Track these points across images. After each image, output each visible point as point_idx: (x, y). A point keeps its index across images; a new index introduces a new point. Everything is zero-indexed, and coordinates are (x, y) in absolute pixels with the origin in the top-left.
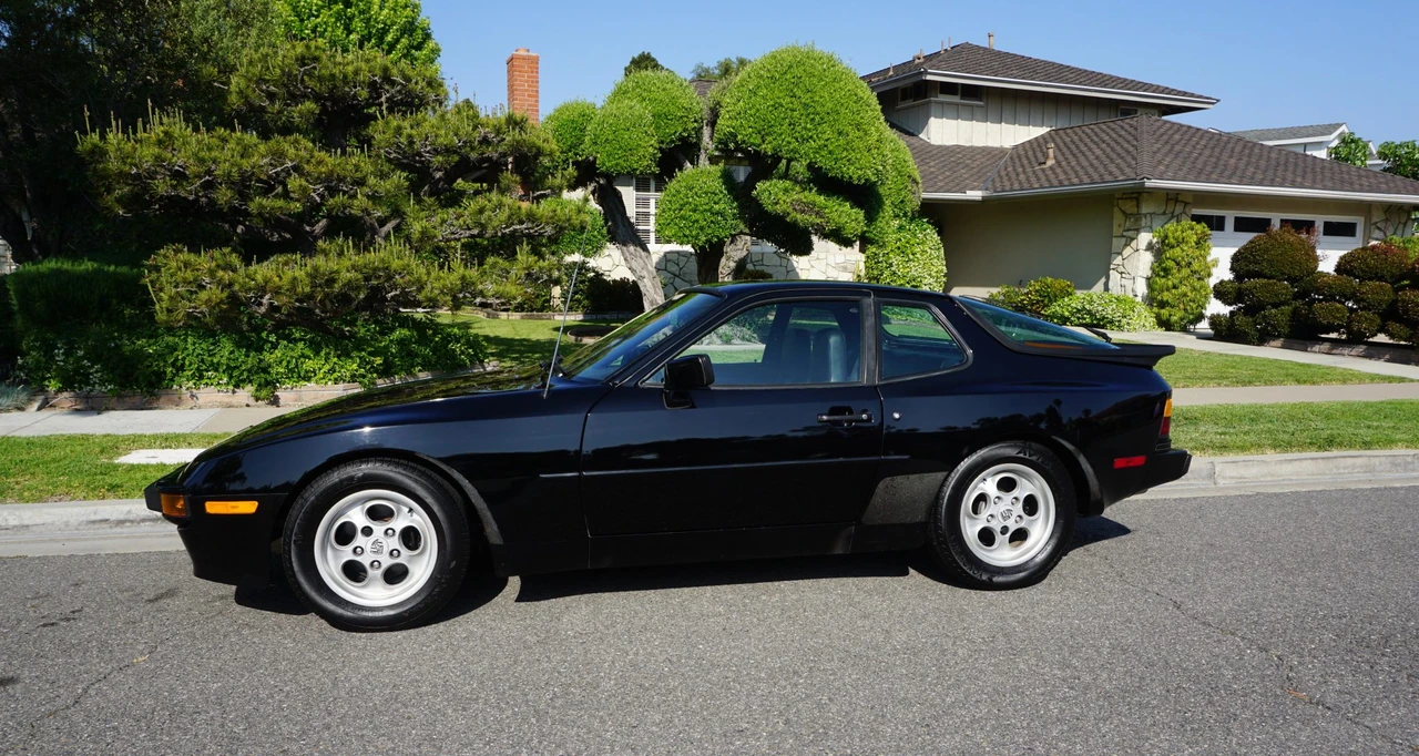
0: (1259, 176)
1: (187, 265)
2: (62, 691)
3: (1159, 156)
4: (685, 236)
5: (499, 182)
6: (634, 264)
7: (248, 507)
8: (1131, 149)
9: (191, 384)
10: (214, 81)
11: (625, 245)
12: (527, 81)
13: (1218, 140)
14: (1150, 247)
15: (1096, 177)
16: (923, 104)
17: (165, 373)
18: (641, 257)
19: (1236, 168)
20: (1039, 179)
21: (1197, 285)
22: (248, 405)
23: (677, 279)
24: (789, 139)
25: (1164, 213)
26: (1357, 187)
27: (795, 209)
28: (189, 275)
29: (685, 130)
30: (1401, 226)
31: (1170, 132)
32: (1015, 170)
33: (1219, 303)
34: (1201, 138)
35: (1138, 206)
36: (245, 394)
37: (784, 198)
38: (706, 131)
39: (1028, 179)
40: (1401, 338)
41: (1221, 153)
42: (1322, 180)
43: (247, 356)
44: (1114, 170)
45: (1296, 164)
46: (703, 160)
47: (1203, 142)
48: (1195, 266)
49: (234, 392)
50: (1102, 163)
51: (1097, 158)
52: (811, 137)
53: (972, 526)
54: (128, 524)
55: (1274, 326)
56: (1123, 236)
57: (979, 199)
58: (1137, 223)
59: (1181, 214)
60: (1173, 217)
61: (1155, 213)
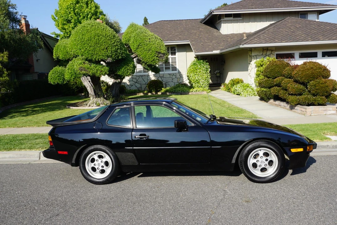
16: (220, 21)
23: (136, 83)
25: (262, 55)
35: (251, 53)
56: (250, 64)
57: (219, 53)
58: (252, 59)
59: (270, 54)
60: (266, 56)
61: (258, 55)
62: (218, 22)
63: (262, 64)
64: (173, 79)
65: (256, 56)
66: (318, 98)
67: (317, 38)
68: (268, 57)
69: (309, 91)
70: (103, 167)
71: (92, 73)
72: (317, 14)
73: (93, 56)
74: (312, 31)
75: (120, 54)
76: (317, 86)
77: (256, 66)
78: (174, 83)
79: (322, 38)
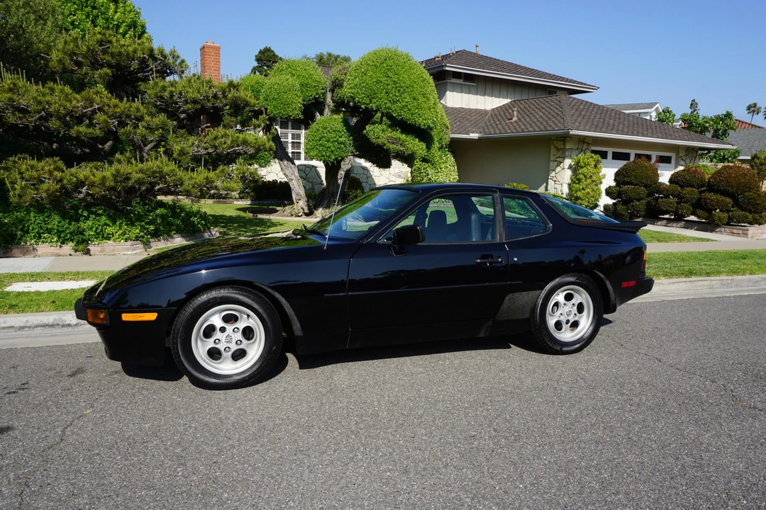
0: (626, 130)
1: (32, 167)
2: (48, 433)
3: (575, 117)
4: (323, 156)
5: (223, 121)
6: (287, 172)
7: (152, 316)
8: (559, 113)
9: (33, 242)
10: (41, 53)
11: (281, 160)
12: (213, 61)
13: (602, 110)
14: (570, 167)
15: (542, 128)
16: (443, 83)
17: (16, 235)
18: (291, 168)
19: (614, 125)
20: (510, 128)
21: (595, 188)
22: (70, 255)
24: (386, 101)
25: (577, 149)
26: (674, 137)
27: (388, 142)
28: (35, 174)
29: (317, 94)
30: (693, 158)
31: (578, 104)
32: (495, 122)
33: (608, 198)
34: (594, 108)
35: (564, 144)
36: (68, 248)
37: (383, 135)
38: (329, 95)
39: (503, 128)
40: (703, 218)
41: (605, 116)
42: (656, 133)
43: (70, 224)
44: (552, 124)
45: (642, 124)
46: (327, 111)
47: (595, 110)
48: (594, 178)
49: (61, 247)
50: (544, 120)
51: (541, 117)
52: (398, 101)
53: (551, 320)
54: (26, 329)
55: (638, 212)
56: (556, 161)
57: (477, 138)
59: (586, 149)
60: (582, 151)
65: (572, 149)
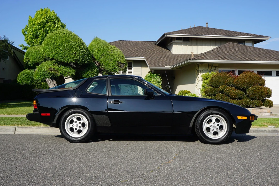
25: (208, 70)
35: (199, 68)
56: (197, 77)
57: (170, 68)
58: (199, 73)
59: (214, 70)
60: (211, 71)
61: (204, 70)
62: (170, 44)
63: (207, 77)
64: (128, 90)
65: (202, 70)
66: (256, 101)
67: (253, 59)
68: (212, 72)
69: (248, 96)
70: (80, 127)
71: (60, 74)
72: (252, 43)
73: (63, 58)
74: (249, 54)
75: (86, 59)
76: (255, 91)
77: (202, 79)
78: (130, 94)
79: (257, 59)
